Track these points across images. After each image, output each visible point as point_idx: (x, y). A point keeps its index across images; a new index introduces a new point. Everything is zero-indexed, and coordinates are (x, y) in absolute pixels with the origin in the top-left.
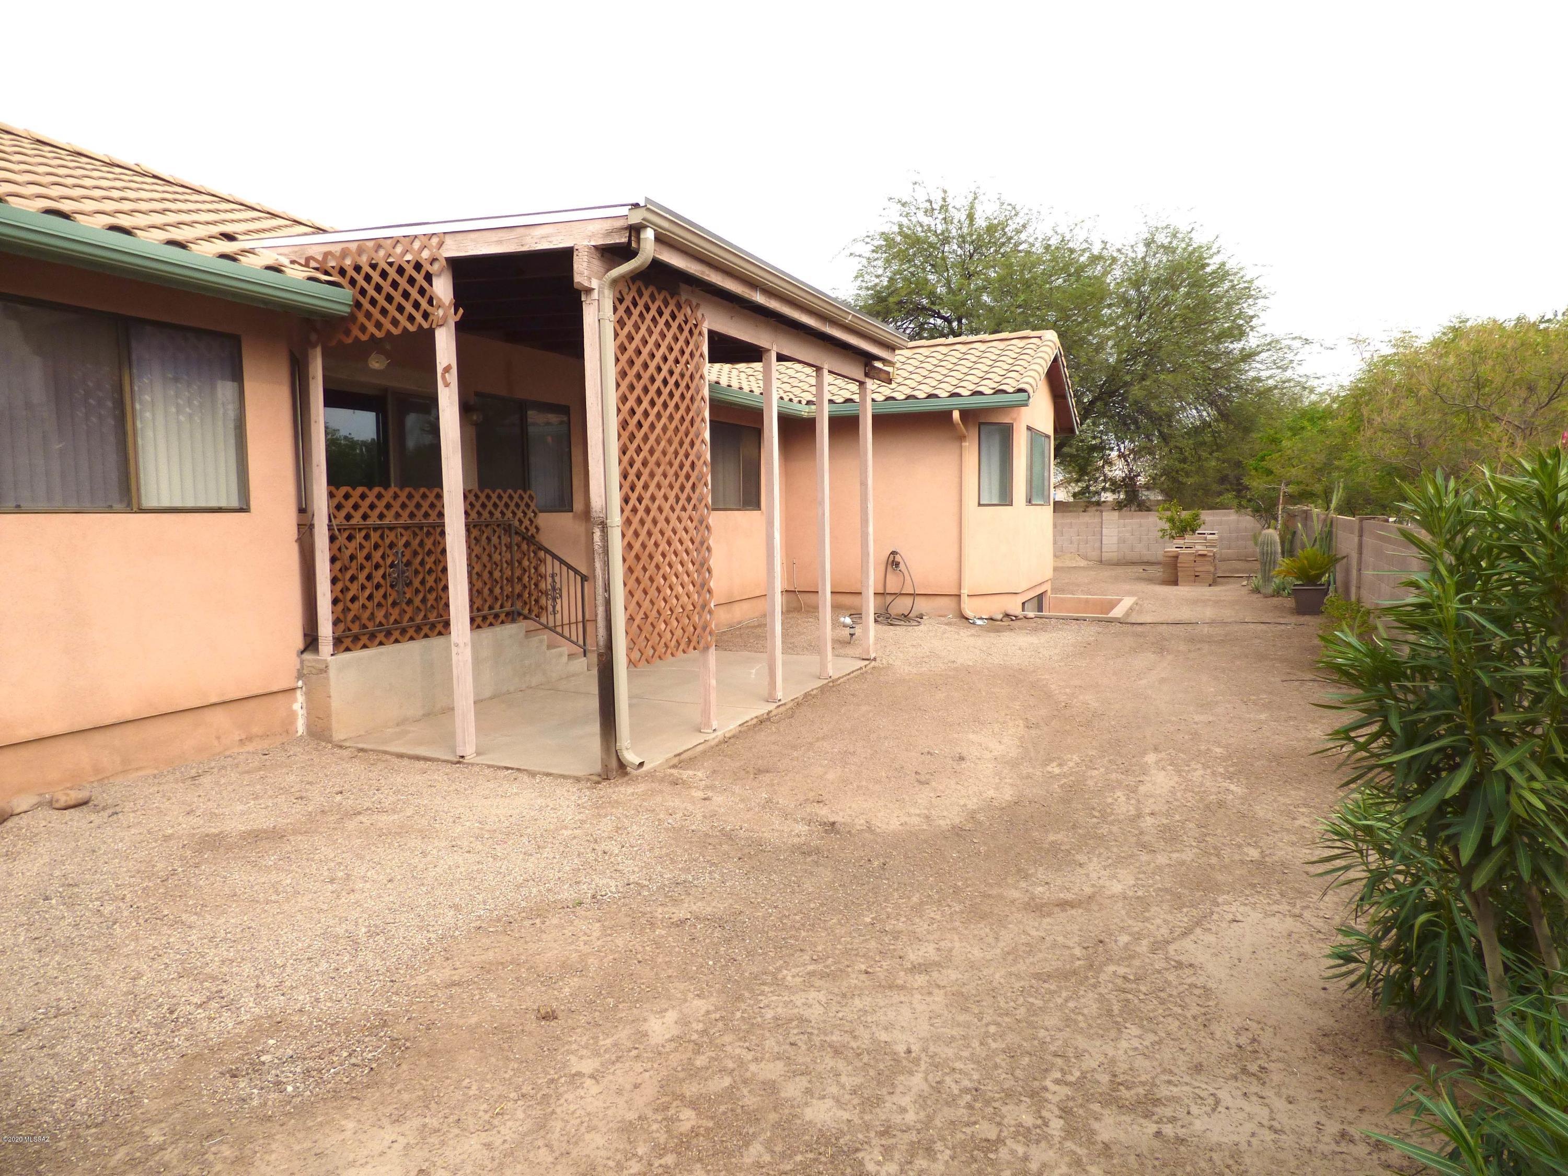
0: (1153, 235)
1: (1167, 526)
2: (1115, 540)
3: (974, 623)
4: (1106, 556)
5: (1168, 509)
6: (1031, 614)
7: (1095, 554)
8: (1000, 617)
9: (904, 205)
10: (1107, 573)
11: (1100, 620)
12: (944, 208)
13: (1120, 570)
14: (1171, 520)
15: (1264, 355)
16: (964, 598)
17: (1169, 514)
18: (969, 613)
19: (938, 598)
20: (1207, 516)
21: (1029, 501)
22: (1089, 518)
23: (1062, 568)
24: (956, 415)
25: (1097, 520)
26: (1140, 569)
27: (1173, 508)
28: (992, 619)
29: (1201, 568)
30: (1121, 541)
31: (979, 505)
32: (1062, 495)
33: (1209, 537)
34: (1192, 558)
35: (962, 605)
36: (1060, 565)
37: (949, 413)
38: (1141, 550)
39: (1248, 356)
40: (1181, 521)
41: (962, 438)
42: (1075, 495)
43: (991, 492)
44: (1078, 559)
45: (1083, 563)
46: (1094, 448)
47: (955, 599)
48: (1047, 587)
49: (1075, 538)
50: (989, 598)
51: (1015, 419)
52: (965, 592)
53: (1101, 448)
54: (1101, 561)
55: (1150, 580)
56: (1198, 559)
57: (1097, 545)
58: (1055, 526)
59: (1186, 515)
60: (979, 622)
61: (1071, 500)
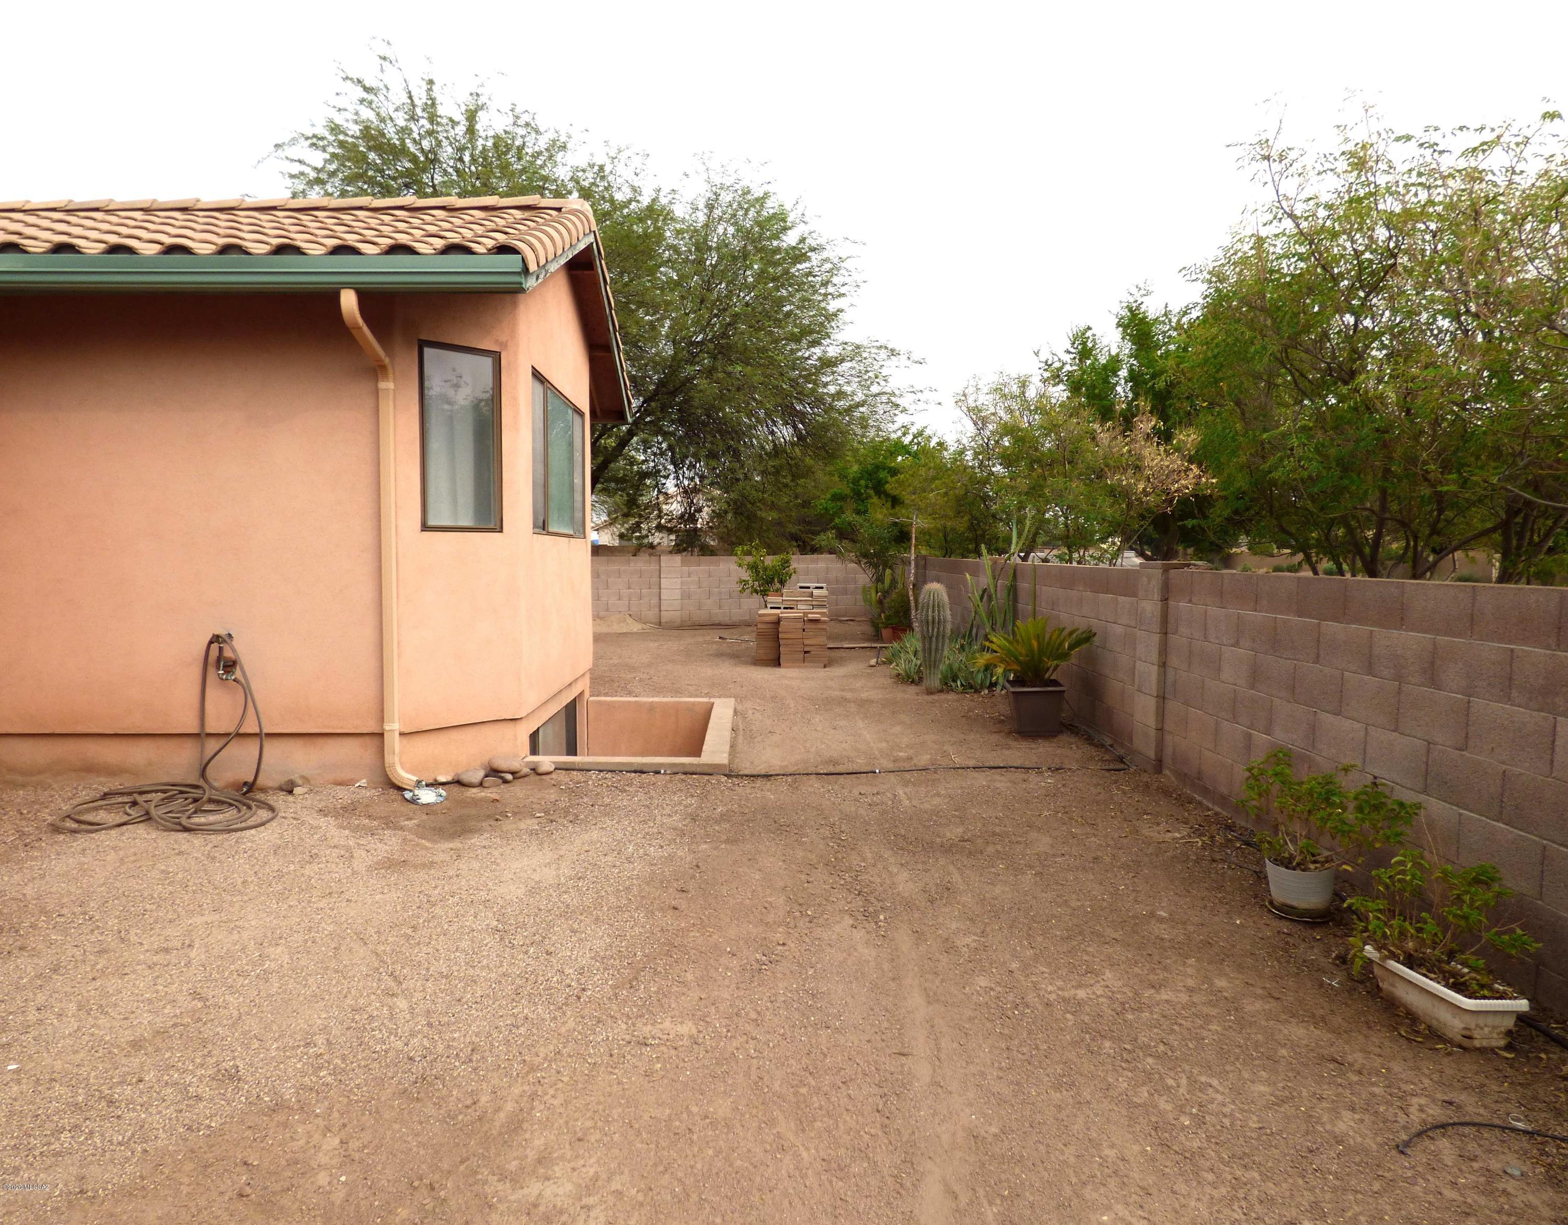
0: (717, 195)
1: (746, 575)
2: (677, 594)
3: (414, 801)
4: (666, 616)
5: (749, 553)
6: (546, 761)
7: (652, 614)
8: (477, 776)
9: (367, 90)
10: (673, 645)
11: (688, 772)
12: (431, 106)
13: (690, 640)
14: (753, 568)
15: (846, 365)
16: (394, 742)
17: (749, 559)
18: (405, 776)
19: (331, 742)
20: (799, 563)
21: (542, 526)
22: (642, 563)
23: (607, 635)
24: (349, 301)
25: (654, 567)
26: (714, 636)
27: (754, 552)
28: (458, 782)
29: (814, 640)
30: (686, 596)
31: (425, 527)
32: (606, 538)
33: (816, 592)
34: (800, 625)
35: (388, 759)
36: (604, 629)
37: (331, 297)
38: (712, 609)
39: (828, 363)
40: (765, 569)
41: (377, 371)
42: (621, 536)
43: (455, 501)
44: (630, 620)
45: (636, 627)
46: (644, 475)
47: (371, 743)
48: (584, 685)
49: (624, 592)
50: (454, 734)
51: (504, 345)
52: (393, 726)
53: (655, 473)
54: (660, 623)
55: (737, 657)
56: (808, 626)
57: (655, 601)
58: (596, 575)
59: (770, 561)
60: (427, 796)
61: (616, 543)
